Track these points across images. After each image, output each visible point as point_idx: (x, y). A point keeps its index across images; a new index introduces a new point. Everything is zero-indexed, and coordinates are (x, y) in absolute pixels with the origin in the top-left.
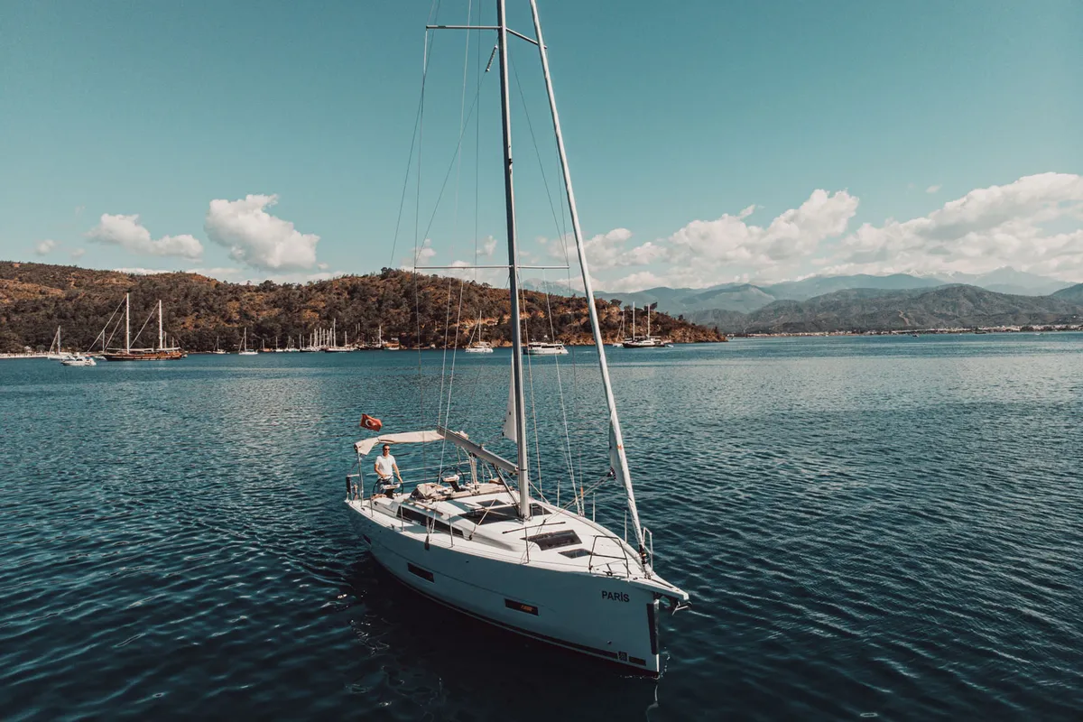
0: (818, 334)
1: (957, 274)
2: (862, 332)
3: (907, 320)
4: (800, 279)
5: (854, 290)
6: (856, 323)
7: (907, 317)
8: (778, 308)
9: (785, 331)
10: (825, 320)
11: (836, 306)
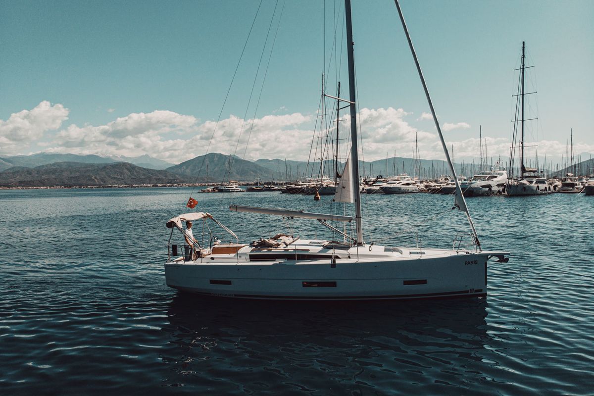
0: (42, 188)
1: (123, 157)
2: (70, 187)
3: (96, 180)
4: (31, 154)
5: (65, 162)
6: (66, 181)
7: (96, 178)
8: (15, 172)
9: (20, 186)
10: (47, 179)
11: (54, 172)
